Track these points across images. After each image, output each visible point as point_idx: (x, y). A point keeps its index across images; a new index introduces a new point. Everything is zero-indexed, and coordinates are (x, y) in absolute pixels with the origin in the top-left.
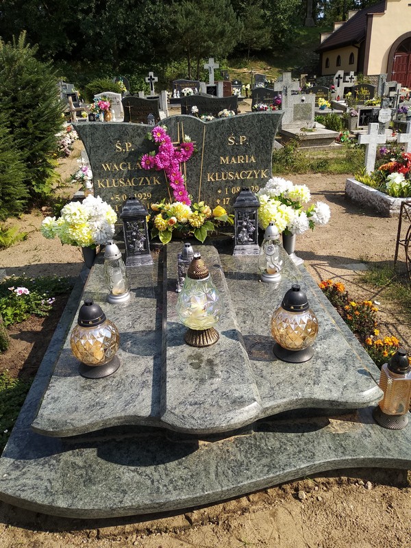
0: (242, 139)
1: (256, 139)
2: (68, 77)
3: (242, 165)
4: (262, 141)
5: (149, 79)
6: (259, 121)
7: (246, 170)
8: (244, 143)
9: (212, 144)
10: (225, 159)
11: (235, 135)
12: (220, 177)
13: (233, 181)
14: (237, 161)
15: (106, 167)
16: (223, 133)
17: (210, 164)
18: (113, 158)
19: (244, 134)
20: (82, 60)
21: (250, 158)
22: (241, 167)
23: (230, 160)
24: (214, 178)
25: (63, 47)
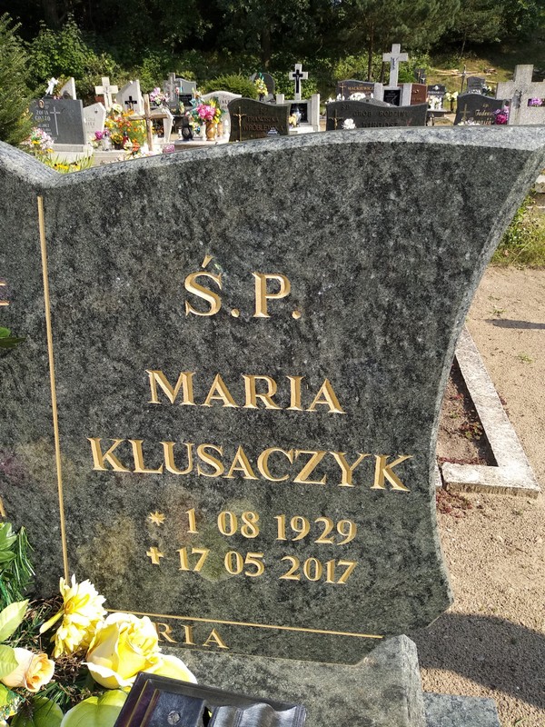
1: (349, 294)
4: (390, 310)
5: (294, 75)
7: (287, 442)
9: (93, 301)
10: (173, 381)
11: (223, 264)
12: (152, 457)
13: (220, 485)
14: (239, 397)
17: (92, 397)
21: (309, 390)
22: (258, 429)
24: (127, 460)
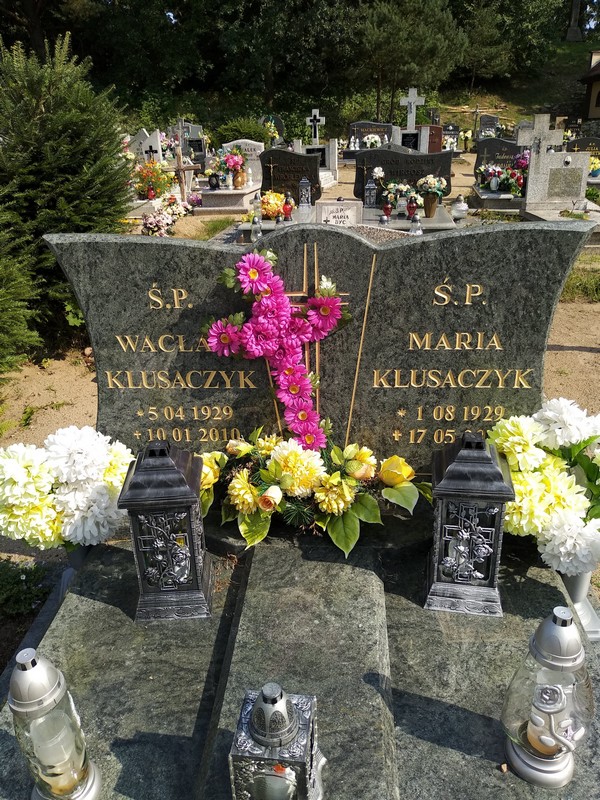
0: (471, 292)
1: (509, 293)
2: (198, 115)
3: (465, 354)
4: (526, 299)
5: (311, 121)
6: (523, 248)
7: (473, 366)
8: (476, 303)
9: (390, 301)
10: (421, 338)
11: (453, 281)
12: (404, 379)
13: (437, 392)
14: (452, 344)
15: (126, 344)
16: (421, 275)
17: (380, 348)
18: (142, 322)
19: (478, 279)
20: (220, 90)
21: (487, 338)
22: (459, 361)
23: (435, 340)
24: (391, 381)
25: (194, 70)
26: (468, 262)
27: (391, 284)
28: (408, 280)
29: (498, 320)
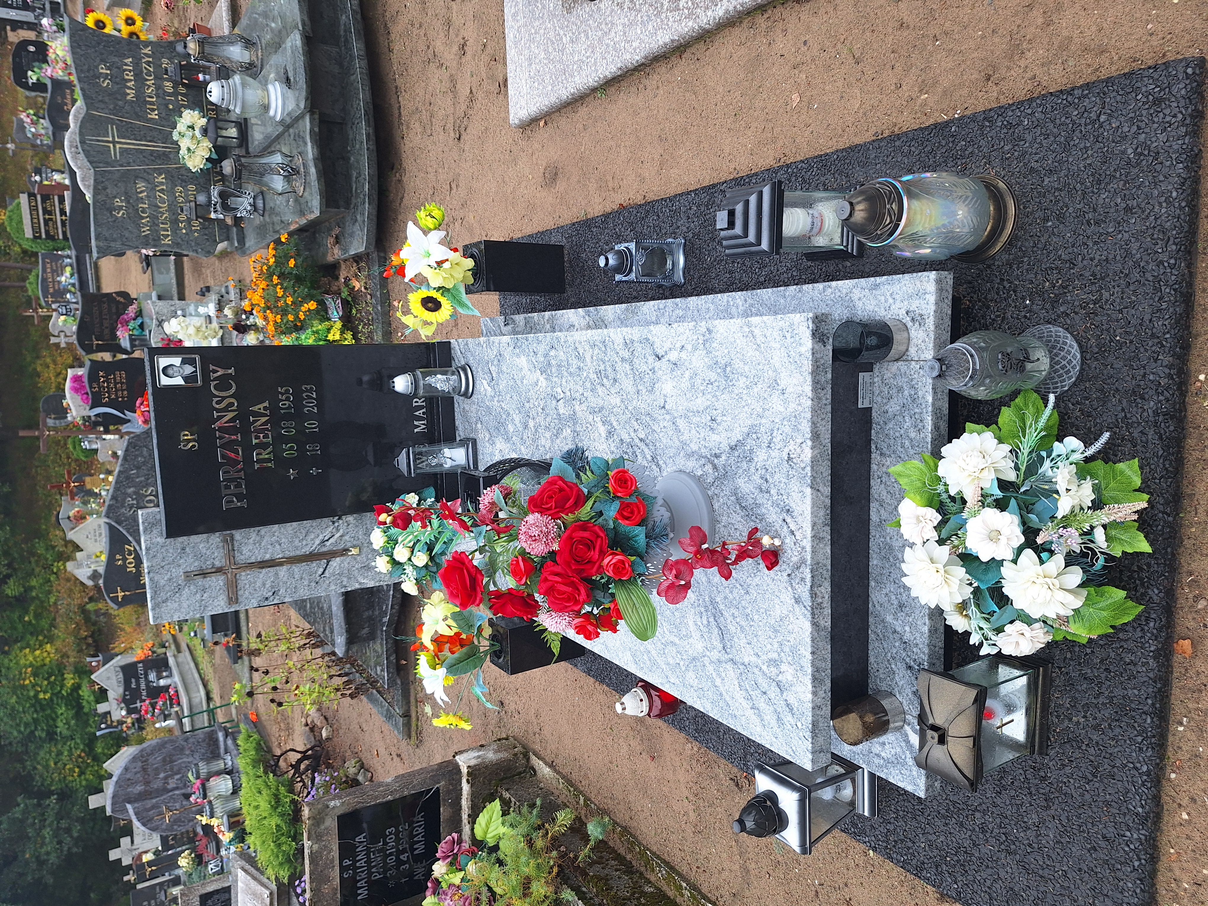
4: (105, 46)
6: (79, 46)
7: (142, 72)
8: (108, 68)
9: (111, 107)
10: (129, 94)
11: (99, 78)
12: (152, 103)
13: (157, 89)
15: (146, 231)
16: (97, 92)
17: (136, 113)
18: (134, 222)
19: (97, 67)
21: (126, 65)
22: (139, 76)
23: (130, 88)
26: (88, 71)
27: (103, 106)
28: (100, 98)
29: (116, 59)
